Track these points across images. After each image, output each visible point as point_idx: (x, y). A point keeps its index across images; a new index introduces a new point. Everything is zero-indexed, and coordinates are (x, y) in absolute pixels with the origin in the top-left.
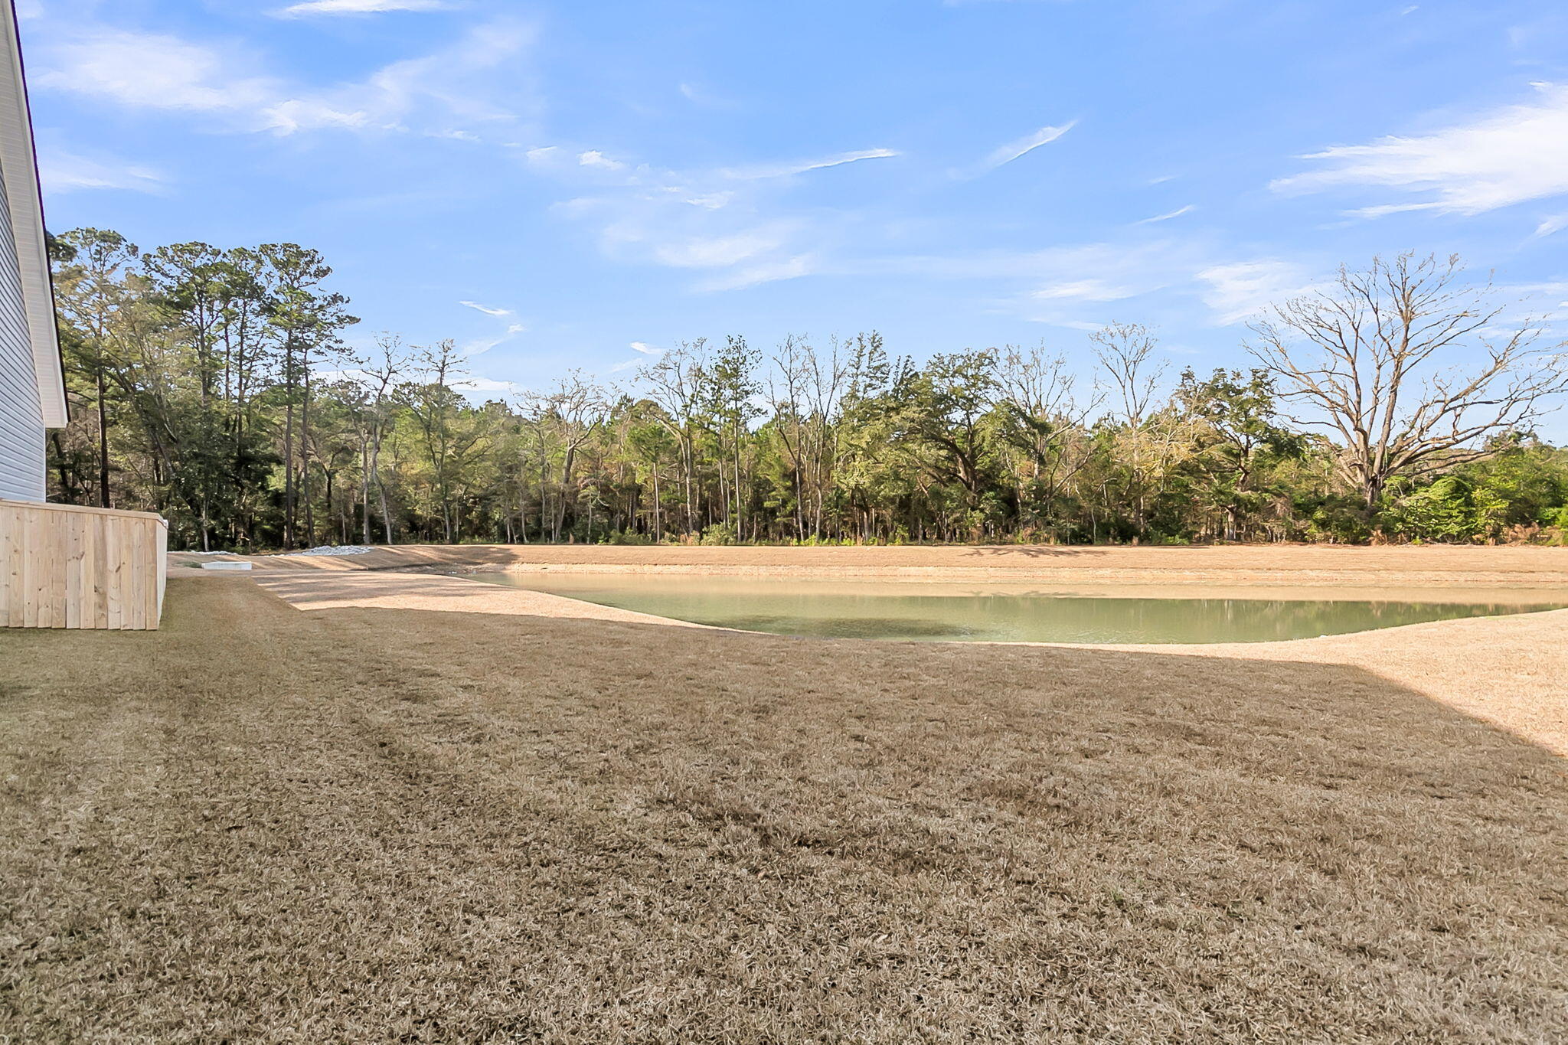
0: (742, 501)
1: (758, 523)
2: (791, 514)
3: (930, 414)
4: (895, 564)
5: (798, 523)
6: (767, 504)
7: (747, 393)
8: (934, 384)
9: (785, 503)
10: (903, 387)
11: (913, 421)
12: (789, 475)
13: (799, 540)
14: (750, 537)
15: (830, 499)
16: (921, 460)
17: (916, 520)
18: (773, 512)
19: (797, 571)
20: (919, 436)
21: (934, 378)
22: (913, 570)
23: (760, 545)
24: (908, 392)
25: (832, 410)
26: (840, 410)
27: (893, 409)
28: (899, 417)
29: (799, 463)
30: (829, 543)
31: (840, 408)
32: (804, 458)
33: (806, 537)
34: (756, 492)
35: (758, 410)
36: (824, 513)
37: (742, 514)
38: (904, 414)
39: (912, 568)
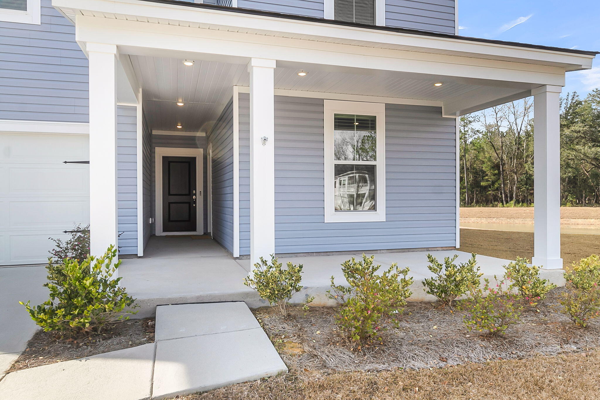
0: (467, 182)
1: (477, 195)
2: (497, 189)
3: (591, 126)
4: (567, 217)
5: (501, 194)
6: (483, 184)
7: (470, 122)
8: (594, 107)
9: (493, 183)
10: (571, 111)
11: (579, 132)
12: (496, 166)
13: (503, 204)
14: (472, 202)
15: (522, 180)
16: (585, 154)
17: (581, 191)
18: (485, 188)
19: (504, 221)
20: (583, 140)
21: (593, 104)
22: (580, 221)
23: (480, 206)
24: (575, 114)
25: (523, 128)
26: (529, 128)
27: (565, 125)
28: (570, 130)
29: (502, 159)
30: (522, 206)
31: (529, 127)
32: (505, 157)
33: (507, 202)
34: (475, 178)
35: (478, 131)
36: (518, 188)
37: (468, 189)
38: (573, 128)
39: (579, 220)
